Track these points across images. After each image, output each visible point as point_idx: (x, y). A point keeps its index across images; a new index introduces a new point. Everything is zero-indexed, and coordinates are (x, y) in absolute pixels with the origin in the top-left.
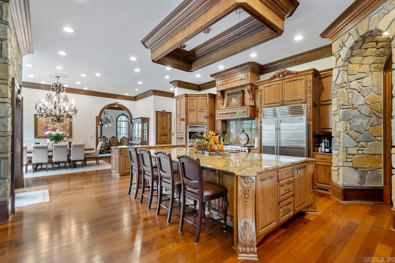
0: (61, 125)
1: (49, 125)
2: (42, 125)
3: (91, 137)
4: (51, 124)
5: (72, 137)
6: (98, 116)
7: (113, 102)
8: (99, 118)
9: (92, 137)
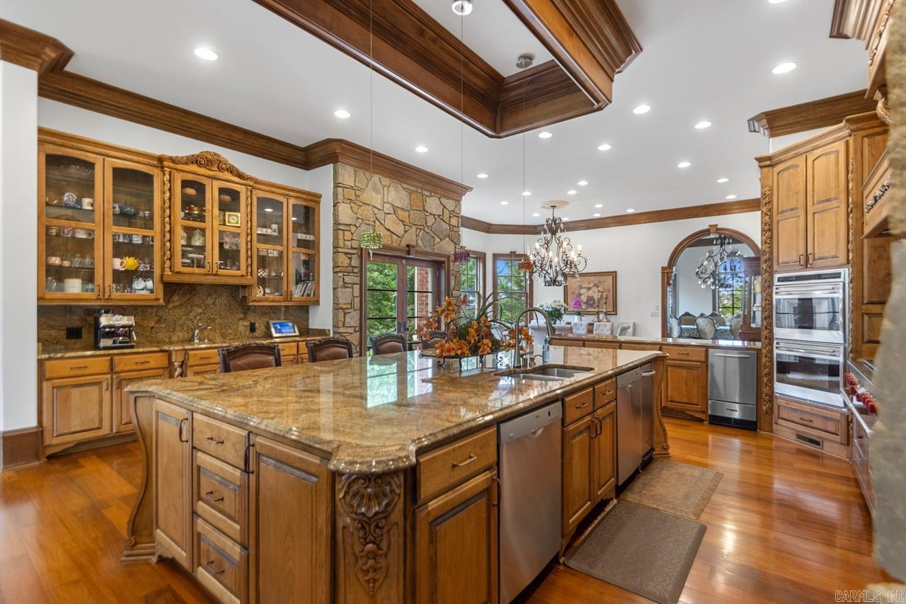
0: (599, 291)
1: (582, 291)
2: (573, 293)
3: (652, 313)
4: (585, 290)
5: (616, 314)
6: (666, 265)
7: (706, 227)
8: (668, 271)
9: (653, 315)
